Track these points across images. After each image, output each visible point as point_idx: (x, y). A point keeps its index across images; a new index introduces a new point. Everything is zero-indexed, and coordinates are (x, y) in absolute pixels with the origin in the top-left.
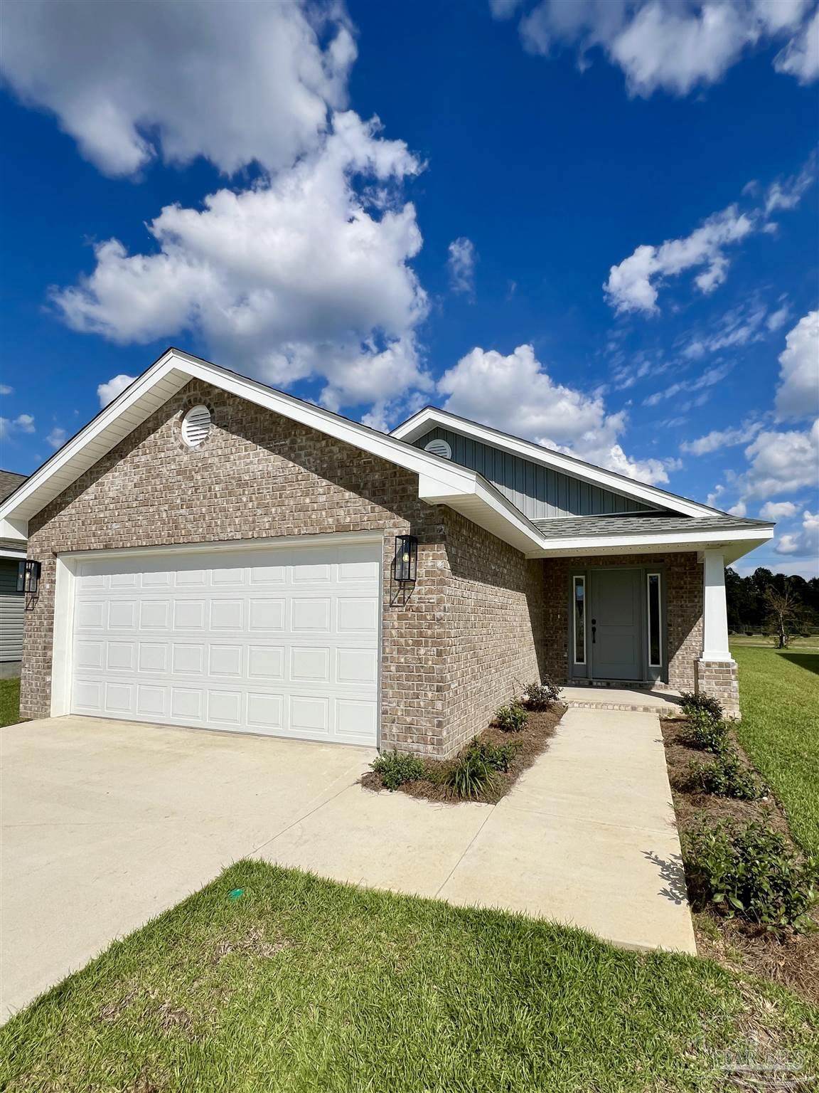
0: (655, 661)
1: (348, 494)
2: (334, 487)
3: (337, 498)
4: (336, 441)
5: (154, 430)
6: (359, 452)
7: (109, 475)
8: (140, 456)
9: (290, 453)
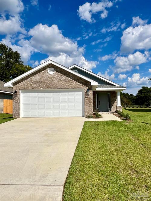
0: (109, 108)
1: (79, 83)
2: (76, 82)
3: (77, 84)
4: (77, 76)
5: (43, 71)
6: (80, 78)
7: (33, 77)
8: (40, 74)
9: (69, 77)
